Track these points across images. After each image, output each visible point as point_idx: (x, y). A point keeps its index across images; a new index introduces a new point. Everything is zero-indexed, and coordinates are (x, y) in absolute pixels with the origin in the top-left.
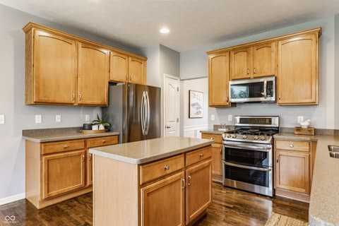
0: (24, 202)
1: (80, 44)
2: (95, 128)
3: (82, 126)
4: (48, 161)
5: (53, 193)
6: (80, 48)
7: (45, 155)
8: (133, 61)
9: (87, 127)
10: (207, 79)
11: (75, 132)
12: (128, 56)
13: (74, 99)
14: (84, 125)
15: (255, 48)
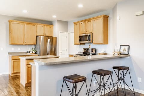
0: (8, 75)
1: (25, 24)
2: (31, 52)
3: (27, 52)
4: (14, 62)
5: (15, 72)
6: (25, 25)
7: (13, 60)
8: (46, 27)
9: (28, 52)
10: (74, 33)
11: (25, 53)
12: (45, 25)
13: (23, 42)
14: (28, 51)
15: (86, 22)
